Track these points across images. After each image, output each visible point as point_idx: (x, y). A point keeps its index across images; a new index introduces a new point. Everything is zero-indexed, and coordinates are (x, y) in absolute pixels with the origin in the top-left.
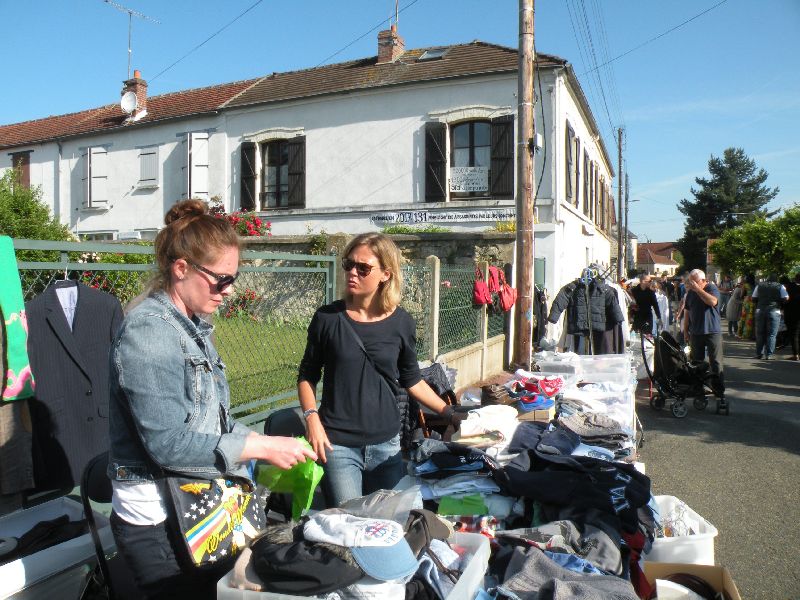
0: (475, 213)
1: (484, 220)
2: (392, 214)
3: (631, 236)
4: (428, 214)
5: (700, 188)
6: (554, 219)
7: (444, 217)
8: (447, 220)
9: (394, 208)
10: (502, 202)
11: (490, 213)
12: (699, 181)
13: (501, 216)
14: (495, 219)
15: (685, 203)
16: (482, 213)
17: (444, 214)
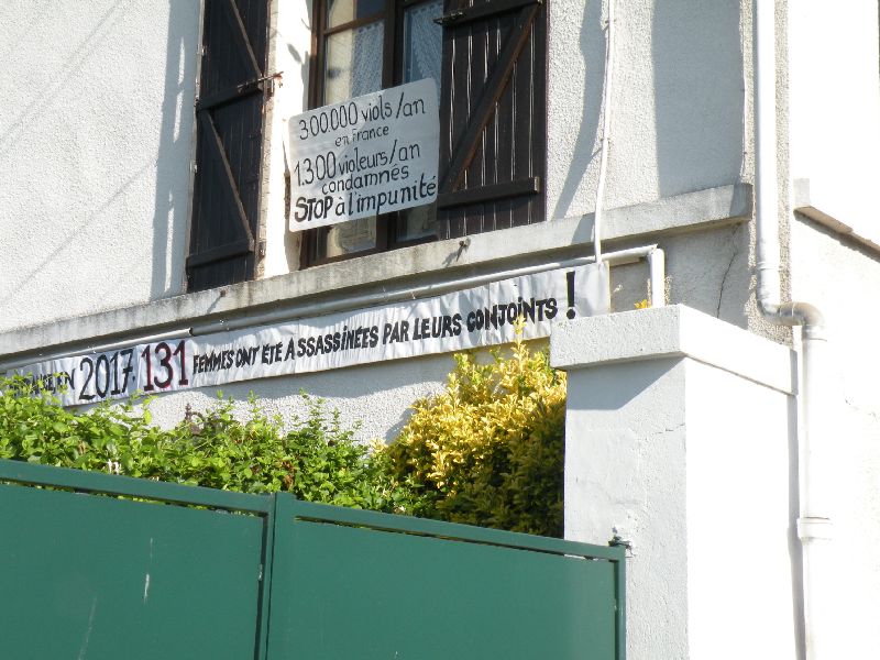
0: (365, 319)
1: (402, 350)
2: (70, 363)
4: (193, 348)
6: (750, 307)
7: (246, 357)
8: (258, 369)
9: (74, 334)
10: (485, 245)
11: (430, 310)
13: (478, 320)
14: (451, 343)
16: (395, 315)
17: (249, 341)
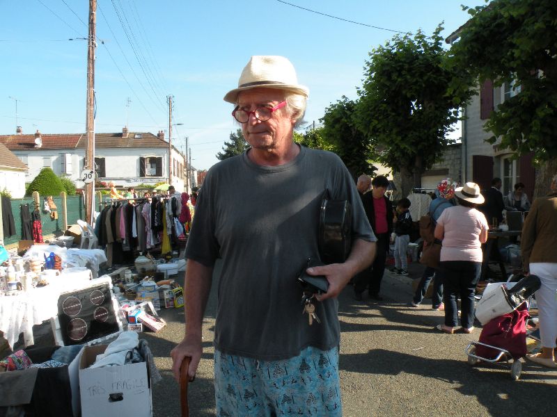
3: (193, 170)
5: (226, 147)
8: (145, 181)
9: (131, 177)
12: (225, 144)
15: (220, 154)
